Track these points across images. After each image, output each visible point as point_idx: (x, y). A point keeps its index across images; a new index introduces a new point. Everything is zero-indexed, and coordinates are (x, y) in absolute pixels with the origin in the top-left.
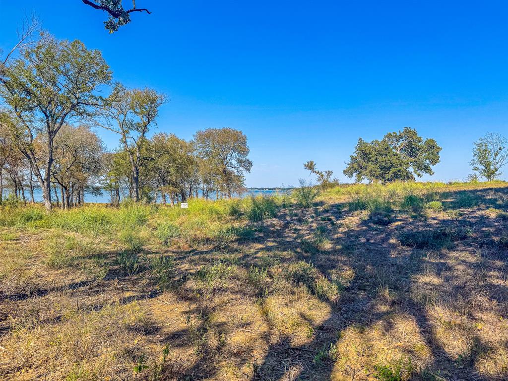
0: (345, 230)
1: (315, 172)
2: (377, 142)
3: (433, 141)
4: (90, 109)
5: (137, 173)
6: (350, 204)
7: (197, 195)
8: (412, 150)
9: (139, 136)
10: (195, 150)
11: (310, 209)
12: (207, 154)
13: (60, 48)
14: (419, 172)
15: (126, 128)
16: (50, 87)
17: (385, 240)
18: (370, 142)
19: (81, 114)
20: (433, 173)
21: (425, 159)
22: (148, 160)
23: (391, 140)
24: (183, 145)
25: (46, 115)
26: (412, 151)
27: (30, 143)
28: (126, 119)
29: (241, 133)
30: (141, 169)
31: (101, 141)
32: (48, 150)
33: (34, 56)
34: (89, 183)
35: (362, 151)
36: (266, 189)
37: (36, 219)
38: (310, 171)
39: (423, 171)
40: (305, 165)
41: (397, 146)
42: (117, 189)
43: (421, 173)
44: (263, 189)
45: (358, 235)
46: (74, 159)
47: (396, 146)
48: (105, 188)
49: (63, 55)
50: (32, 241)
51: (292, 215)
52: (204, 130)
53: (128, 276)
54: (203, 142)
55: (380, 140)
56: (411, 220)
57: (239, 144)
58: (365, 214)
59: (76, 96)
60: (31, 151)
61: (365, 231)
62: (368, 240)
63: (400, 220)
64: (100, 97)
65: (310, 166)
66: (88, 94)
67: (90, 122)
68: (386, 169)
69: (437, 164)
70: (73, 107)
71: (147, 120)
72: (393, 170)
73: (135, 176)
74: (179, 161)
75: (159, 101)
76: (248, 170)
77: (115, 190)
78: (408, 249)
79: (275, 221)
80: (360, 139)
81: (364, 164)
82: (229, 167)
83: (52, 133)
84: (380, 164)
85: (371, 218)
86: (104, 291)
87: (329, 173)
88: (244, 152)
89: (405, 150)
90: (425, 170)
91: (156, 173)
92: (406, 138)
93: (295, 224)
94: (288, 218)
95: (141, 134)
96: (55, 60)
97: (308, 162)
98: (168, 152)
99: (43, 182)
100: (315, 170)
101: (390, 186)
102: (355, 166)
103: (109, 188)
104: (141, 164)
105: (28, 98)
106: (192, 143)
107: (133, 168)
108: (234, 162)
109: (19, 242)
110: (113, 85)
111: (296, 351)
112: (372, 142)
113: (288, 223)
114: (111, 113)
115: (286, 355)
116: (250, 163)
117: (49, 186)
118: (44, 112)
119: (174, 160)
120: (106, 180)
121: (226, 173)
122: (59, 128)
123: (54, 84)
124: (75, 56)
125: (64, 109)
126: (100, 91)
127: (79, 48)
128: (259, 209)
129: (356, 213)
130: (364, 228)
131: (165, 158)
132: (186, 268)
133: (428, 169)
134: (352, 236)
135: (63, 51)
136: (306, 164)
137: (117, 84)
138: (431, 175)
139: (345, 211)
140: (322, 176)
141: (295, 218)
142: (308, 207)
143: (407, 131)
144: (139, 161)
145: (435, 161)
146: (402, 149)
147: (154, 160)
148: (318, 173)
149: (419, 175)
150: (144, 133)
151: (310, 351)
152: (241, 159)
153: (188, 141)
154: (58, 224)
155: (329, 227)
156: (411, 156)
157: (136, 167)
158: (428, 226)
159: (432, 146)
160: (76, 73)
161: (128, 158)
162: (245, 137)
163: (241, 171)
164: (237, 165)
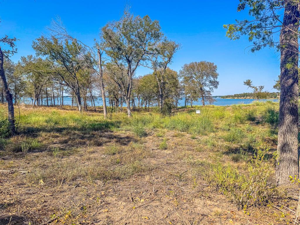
5: (162, 92)
27: (121, 78)
38: (248, 86)
40: (245, 83)
52: (189, 64)
59: (144, 49)
60: (122, 82)
65: (248, 83)
71: (168, 60)
76: (216, 87)
82: (204, 86)
87: (262, 88)
100: (251, 86)
114: (148, 57)
116: (218, 83)
136: (246, 81)
140: (257, 89)
144: (163, 85)
148: (254, 87)
150: (165, 68)
157: (161, 88)
162: (216, 66)
163: (212, 88)
164: (209, 85)
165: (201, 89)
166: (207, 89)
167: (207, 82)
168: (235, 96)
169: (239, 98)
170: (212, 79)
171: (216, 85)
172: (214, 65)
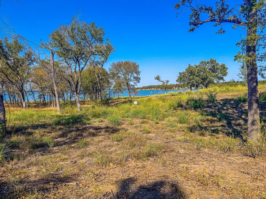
23: (203, 65)
26: (214, 70)
35: (191, 70)
38: (158, 80)
41: (207, 68)
65: (158, 78)
76: (139, 82)
80: (189, 65)
87: (168, 81)
92: (211, 64)
100: (160, 80)
116: (140, 79)
136: (156, 77)
140: (164, 83)
143: (212, 61)
145: (225, 75)
146: (209, 69)
148: (162, 81)
156: (213, 72)
162: (138, 65)
163: (136, 83)
164: (133, 80)
165: (127, 84)
166: (132, 83)
167: (132, 78)
168: (143, 88)
169: (146, 89)
170: (135, 75)
171: (138, 80)
172: (137, 64)
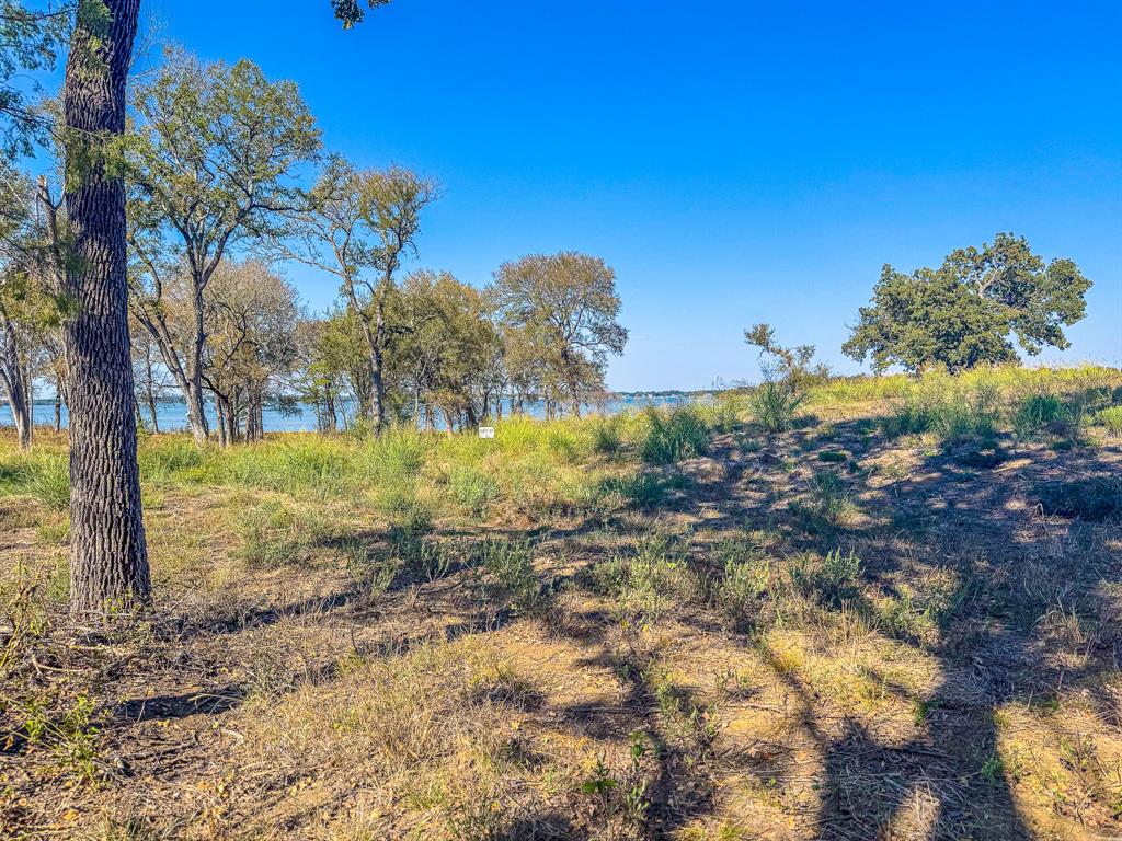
0: (889, 482)
1: (773, 350)
2: (926, 273)
3: (1071, 265)
4: (275, 221)
5: (379, 363)
6: (885, 422)
7: (499, 410)
8: (1014, 289)
9: (379, 278)
10: (496, 307)
11: (785, 435)
12: (524, 316)
13: (209, 80)
14: (1033, 342)
15: (352, 259)
16: (190, 173)
17: (996, 501)
18: (909, 273)
19: (257, 232)
20: (1069, 345)
21: (1049, 310)
22: (400, 333)
23: (963, 268)
24: (469, 298)
25: (187, 237)
26: (1015, 291)
27: (156, 300)
28: (351, 242)
29: (601, 262)
30: (386, 353)
31: (294, 292)
32: (193, 314)
33: (154, 103)
34: (272, 386)
35: (891, 295)
36: (647, 394)
37: (188, 465)
38: (761, 348)
39: (1042, 340)
40: (748, 335)
41: (978, 282)
42: (330, 402)
43: (1036, 346)
44: (640, 394)
45: (922, 492)
46: (240, 334)
47: (973, 282)
48: (303, 398)
49: (217, 97)
50: (191, 510)
51: (745, 450)
52: (516, 261)
53: (427, 581)
54: (515, 288)
55: (935, 268)
56: (1054, 455)
57: (597, 288)
58: (930, 442)
59: (247, 191)
60: (159, 318)
61: (940, 482)
62: (951, 503)
63: (1027, 456)
64: (299, 191)
65: (760, 337)
66: (269, 186)
67: (274, 250)
68: (952, 338)
69: (1079, 323)
70: (242, 215)
71: (397, 242)
72: (970, 339)
73: (375, 368)
74: (465, 333)
75: (420, 196)
76: (618, 349)
77: (329, 404)
78: (1062, 522)
79: (707, 464)
80: (887, 268)
81: (895, 328)
82: (574, 345)
83: (200, 277)
84: (935, 325)
85: (949, 451)
86: (390, 614)
87: (806, 353)
88: (608, 307)
89: (996, 291)
90: (1047, 337)
91: (414, 362)
92: (1000, 260)
93: (757, 470)
94: (736, 456)
95: (383, 274)
96: (198, 109)
97: (756, 328)
98: (441, 313)
99: (188, 385)
100: (771, 346)
101: (969, 378)
102: (873, 332)
103: (313, 397)
104: (387, 342)
105: (147, 200)
106: (490, 292)
107: (371, 353)
108: (586, 332)
109: (166, 512)
110: (325, 161)
111: (904, 757)
112: (917, 272)
113: (740, 468)
114: (317, 229)
115: (883, 764)
116: (623, 334)
117: (199, 394)
118: (183, 231)
119: (455, 331)
120: (305, 380)
121: (567, 358)
122: (215, 265)
123: (199, 164)
124: (242, 97)
125: (221, 222)
126: (298, 177)
127: (249, 78)
128: (667, 435)
129: (905, 440)
130: (934, 475)
131: (435, 327)
132: (546, 566)
133: (1055, 336)
134: (908, 494)
135: (216, 86)
136: (751, 331)
137: (334, 158)
138: (1062, 349)
139: (876, 438)
140: (790, 359)
141: (755, 456)
142: (780, 429)
143: (1004, 244)
144: (382, 335)
145: (1072, 315)
146: (989, 288)
147: (413, 332)
148: (779, 352)
149: (1031, 351)
150: (390, 272)
151: (940, 757)
152: (601, 324)
153: (479, 286)
154: (236, 475)
155: (844, 475)
156: (1010, 304)
157: (376, 349)
158: (1102, 467)
159: (1066, 277)
160: (244, 136)
161: (354, 331)
163: (601, 352)
164: (593, 340)
165: (565, 355)
166: (585, 354)
171: (619, 342)
